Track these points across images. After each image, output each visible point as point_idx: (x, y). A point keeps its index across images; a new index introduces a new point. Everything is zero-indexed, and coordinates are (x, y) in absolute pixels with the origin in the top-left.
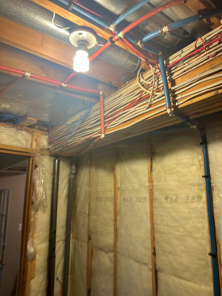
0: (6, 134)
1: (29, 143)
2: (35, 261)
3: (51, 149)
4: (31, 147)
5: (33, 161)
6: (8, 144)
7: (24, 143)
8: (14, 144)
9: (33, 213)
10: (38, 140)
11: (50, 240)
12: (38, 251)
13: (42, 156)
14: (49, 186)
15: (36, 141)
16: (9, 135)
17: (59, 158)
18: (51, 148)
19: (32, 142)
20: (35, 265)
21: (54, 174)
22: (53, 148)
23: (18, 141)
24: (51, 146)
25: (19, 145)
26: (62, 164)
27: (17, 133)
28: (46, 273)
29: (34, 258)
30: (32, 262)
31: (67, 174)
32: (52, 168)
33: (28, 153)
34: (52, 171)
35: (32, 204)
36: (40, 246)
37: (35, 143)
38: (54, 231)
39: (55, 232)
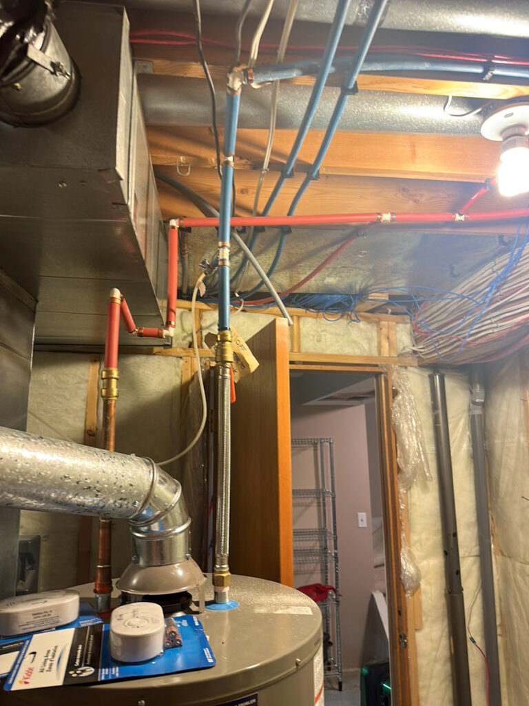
0: (331, 333)
1: (375, 344)
2: (420, 593)
3: (421, 352)
4: (380, 352)
5: (386, 381)
6: (337, 353)
7: (366, 346)
8: (348, 350)
9: (402, 491)
10: (391, 337)
11: (446, 553)
12: (423, 573)
13: (403, 369)
14: (428, 433)
15: (388, 338)
16: (337, 334)
17: (443, 372)
18: (422, 350)
19: (379, 343)
20: (420, 602)
21: (435, 407)
22: (426, 351)
23: (353, 345)
24: (422, 347)
25: (358, 352)
26: (449, 383)
27: (350, 328)
28: (446, 623)
29: (418, 587)
30: (413, 594)
31: (465, 407)
32: (429, 393)
33: (377, 366)
34: (429, 401)
35: (398, 473)
36: (425, 562)
37: (385, 344)
38: (452, 534)
39: (455, 535)
